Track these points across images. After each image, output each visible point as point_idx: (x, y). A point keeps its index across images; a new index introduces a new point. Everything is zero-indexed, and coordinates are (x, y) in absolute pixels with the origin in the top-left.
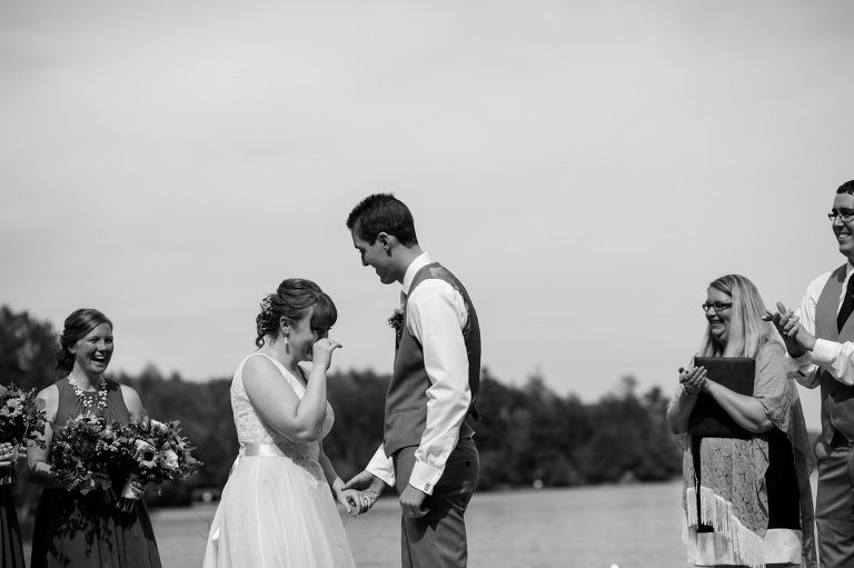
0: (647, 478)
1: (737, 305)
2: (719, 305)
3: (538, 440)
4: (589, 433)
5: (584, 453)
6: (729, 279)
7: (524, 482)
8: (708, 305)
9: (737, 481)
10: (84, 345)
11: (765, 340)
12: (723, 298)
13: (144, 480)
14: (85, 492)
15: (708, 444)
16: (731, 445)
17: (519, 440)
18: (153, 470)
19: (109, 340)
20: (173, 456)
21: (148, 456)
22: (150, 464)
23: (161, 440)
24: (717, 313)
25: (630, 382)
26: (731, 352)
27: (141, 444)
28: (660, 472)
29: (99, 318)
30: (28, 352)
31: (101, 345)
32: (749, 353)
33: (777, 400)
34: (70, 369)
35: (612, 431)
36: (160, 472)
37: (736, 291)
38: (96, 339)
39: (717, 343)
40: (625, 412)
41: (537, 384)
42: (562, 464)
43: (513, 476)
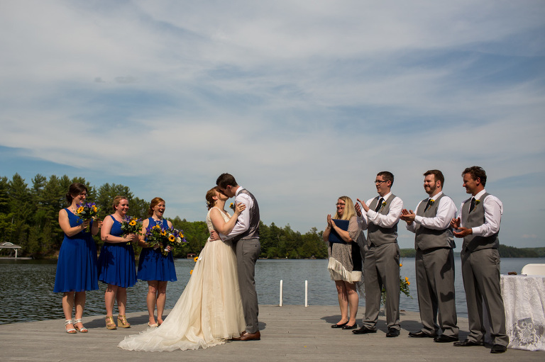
0: (318, 258)
1: (346, 204)
2: (341, 204)
3: (287, 245)
4: (302, 243)
5: (300, 249)
6: (345, 197)
7: (283, 257)
8: (338, 204)
9: (344, 256)
10: (157, 207)
11: (353, 215)
12: (343, 202)
13: (171, 245)
14: (155, 249)
15: (335, 245)
16: (341, 245)
17: (282, 244)
18: (173, 242)
19: (164, 206)
20: (179, 238)
21: (172, 238)
22: (172, 241)
23: (176, 234)
24: (340, 206)
25: (315, 229)
26: (343, 218)
27: (170, 235)
28: (322, 256)
29: (161, 200)
30: (143, 211)
31: (162, 207)
32: (348, 219)
33: (354, 232)
34: (152, 214)
35: (309, 243)
36: (175, 243)
37: (346, 201)
38: (160, 205)
39: (340, 215)
40: (313, 237)
41: (288, 228)
42: (294, 252)
43: (280, 255)
